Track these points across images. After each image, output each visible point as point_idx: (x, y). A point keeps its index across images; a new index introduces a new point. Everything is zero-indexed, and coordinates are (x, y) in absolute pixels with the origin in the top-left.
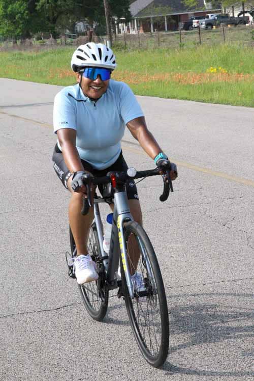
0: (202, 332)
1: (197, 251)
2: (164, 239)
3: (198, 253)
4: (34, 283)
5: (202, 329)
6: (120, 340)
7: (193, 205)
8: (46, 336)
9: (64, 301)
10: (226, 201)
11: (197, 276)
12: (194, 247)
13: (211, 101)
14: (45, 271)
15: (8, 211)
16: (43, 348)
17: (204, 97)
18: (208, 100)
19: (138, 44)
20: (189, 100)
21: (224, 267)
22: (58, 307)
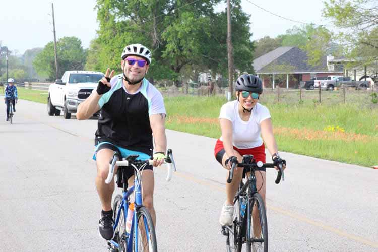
13: (326, 157)
18: (323, 157)
20: (304, 155)
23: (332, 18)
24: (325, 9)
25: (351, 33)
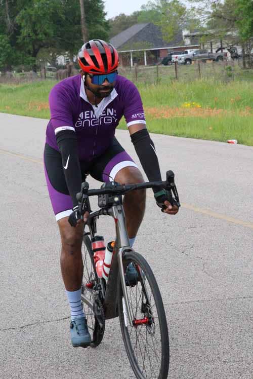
6: (77, 355)
7: (156, 233)
8: (9, 351)
9: (28, 320)
10: (187, 230)
13: (183, 135)
14: (12, 293)
16: (5, 362)
17: (177, 131)
18: (180, 135)
20: (162, 134)
21: (178, 291)
22: (22, 325)
25: (203, 7)
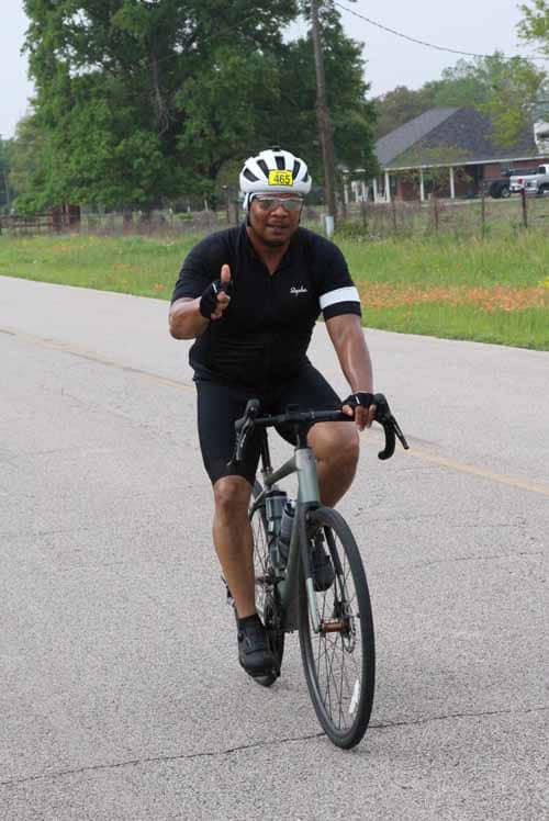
0: (521, 802)
1: (514, 645)
2: (445, 621)
3: (516, 649)
4: (180, 701)
5: (521, 795)
6: (354, 813)
7: (507, 555)
8: (205, 802)
9: (241, 737)
11: (513, 696)
12: (506, 638)
13: (546, 345)
14: (200, 678)
15: (124, 559)
17: (533, 337)
18: (540, 345)
19: (392, 224)
20: (500, 343)
22: (228, 747)
23: (541, 42)
24: (523, 22)
